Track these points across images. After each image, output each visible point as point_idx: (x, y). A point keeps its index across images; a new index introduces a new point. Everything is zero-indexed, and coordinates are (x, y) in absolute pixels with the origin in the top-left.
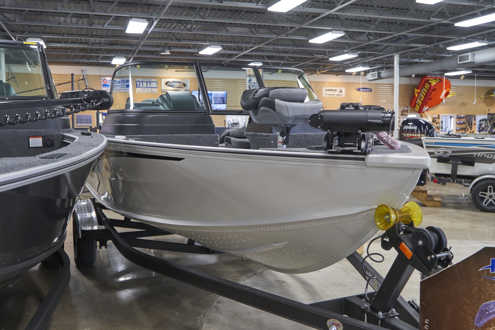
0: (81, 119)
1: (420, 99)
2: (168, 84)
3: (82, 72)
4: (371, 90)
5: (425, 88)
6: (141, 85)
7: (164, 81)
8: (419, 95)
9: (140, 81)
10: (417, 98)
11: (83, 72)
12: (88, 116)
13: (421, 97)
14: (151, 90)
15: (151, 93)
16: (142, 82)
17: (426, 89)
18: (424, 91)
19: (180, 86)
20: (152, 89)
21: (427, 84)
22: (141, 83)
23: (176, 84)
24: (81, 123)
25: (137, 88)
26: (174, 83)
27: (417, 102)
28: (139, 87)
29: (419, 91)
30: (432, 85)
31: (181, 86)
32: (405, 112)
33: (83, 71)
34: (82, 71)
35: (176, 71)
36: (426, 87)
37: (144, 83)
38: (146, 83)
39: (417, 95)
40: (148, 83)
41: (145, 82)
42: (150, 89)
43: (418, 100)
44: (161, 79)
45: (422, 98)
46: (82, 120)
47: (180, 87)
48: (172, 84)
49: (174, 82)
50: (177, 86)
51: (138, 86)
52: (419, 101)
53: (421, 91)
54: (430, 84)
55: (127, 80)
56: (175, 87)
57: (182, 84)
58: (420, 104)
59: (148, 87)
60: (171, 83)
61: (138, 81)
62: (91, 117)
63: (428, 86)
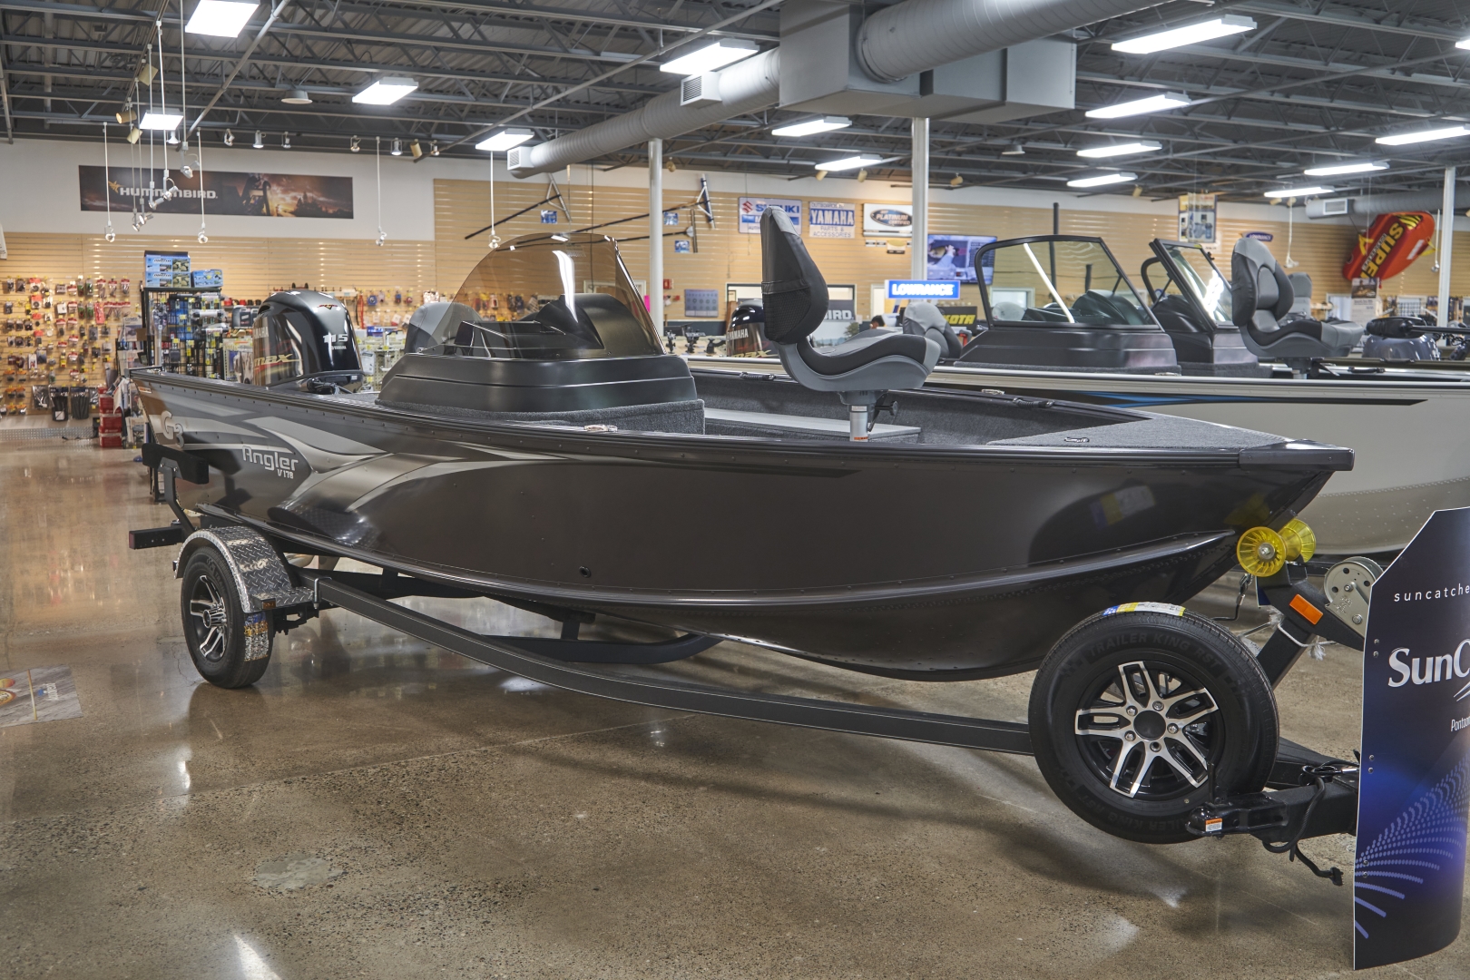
0: (695, 301)
1: (1374, 261)
2: (878, 216)
3: (700, 183)
4: (1272, 237)
5: (1388, 234)
6: (821, 219)
7: (869, 209)
8: (1370, 250)
9: (818, 210)
10: (1365, 258)
11: (703, 186)
12: (710, 293)
13: (1377, 255)
14: (842, 230)
15: (841, 237)
16: (823, 211)
17: (1393, 237)
18: (1387, 243)
19: (901, 223)
20: (845, 228)
21: (1396, 225)
22: (821, 213)
23: (895, 217)
24: (695, 309)
25: (812, 226)
26: (890, 215)
27: (1364, 268)
28: (816, 224)
29: (1371, 241)
30: (1410, 228)
31: (905, 223)
32: (1366, 291)
33: (705, 183)
34: (702, 181)
35: (893, 186)
36: (1392, 232)
37: (826, 212)
38: (831, 212)
39: (1364, 251)
40: (836, 213)
41: (828, 210)
42: (839, 228)
43: (1366, 262)
44: (863, 205)
45: (1380, 258)
46: (698, 302)
47: (902, 225)
48: (886, 217)
49: (891, 212)
50: (896, 222)
51: (814, 221)
52: (1372, 265)
53: (1376, 240)
54: (1404, 226)
55: (788, 205)
56: (891, 225)
57: (905, 217)
58: (1373, 271)
59: (836, 224)
60: (884, 215)
61: (814, 210)
62: (716, 295)
63: (1400, 230)
